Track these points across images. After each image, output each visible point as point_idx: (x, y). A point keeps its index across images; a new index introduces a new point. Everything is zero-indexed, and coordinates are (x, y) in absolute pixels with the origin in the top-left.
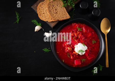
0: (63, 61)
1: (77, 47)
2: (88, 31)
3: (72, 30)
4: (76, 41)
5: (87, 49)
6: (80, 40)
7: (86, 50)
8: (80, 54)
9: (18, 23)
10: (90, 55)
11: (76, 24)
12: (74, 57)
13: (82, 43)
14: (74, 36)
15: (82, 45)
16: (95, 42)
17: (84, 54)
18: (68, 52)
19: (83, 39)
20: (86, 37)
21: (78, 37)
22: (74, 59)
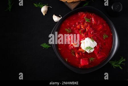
0: (67, 60)
1: (84, 43)
2: (99, 22)
3: (78, 21)
4: (83, 35)
5: (97, 45)
6: (87, 34)
7: (96, 47)
8: (88, 51)
9: (10, 10)
10: (100, 53)
11: (83, 14)
12: (80, 55)
13: (90, 38)
14: (81, 28)
15: (91, 40)
16: (107, 37)
17: (93, 52)
18: (72, 49)
19: (92, 32)
20: (95, 31)
21: (85, 30)
22: (80, 58)
